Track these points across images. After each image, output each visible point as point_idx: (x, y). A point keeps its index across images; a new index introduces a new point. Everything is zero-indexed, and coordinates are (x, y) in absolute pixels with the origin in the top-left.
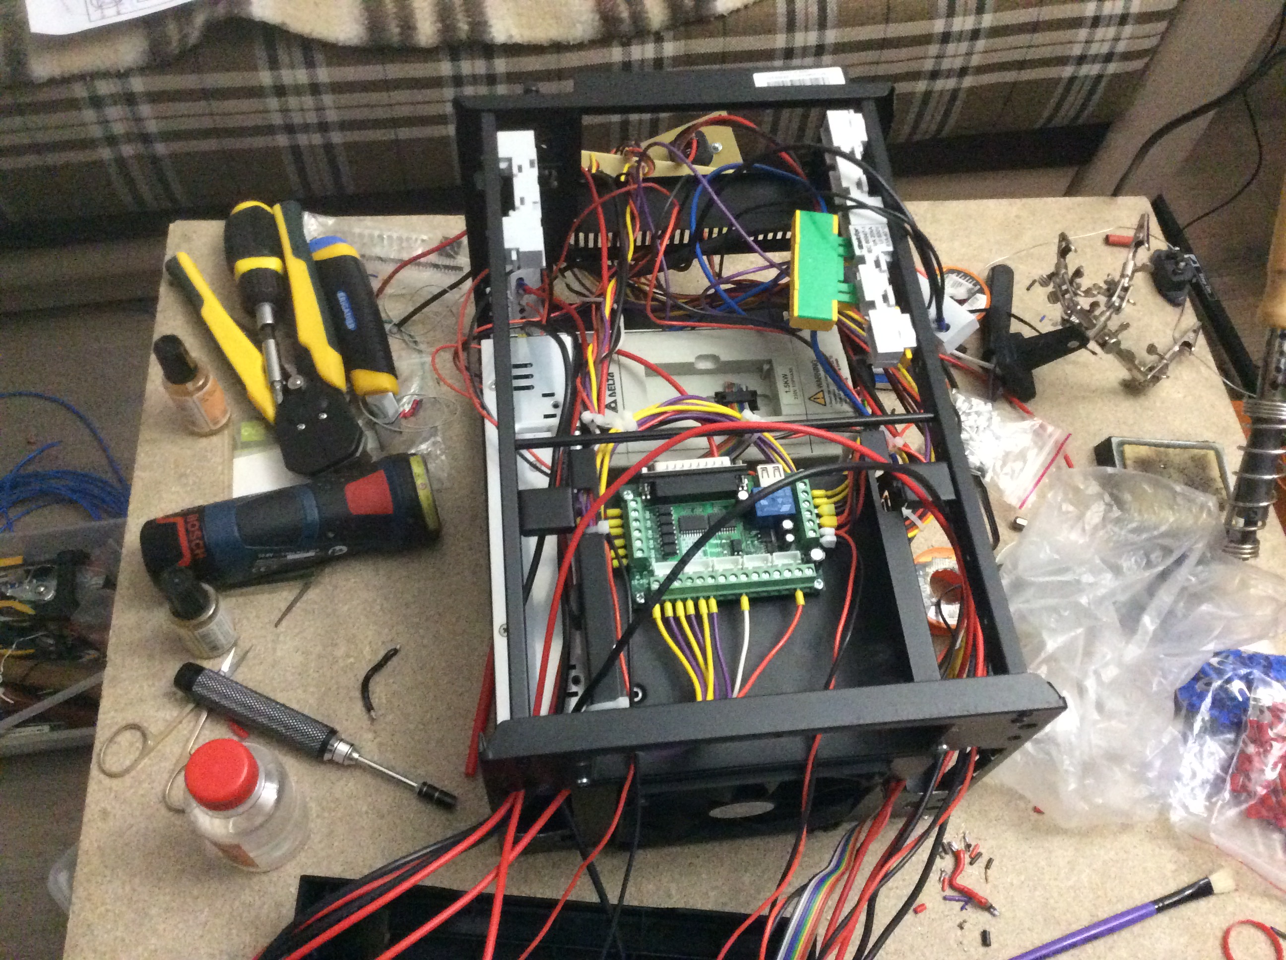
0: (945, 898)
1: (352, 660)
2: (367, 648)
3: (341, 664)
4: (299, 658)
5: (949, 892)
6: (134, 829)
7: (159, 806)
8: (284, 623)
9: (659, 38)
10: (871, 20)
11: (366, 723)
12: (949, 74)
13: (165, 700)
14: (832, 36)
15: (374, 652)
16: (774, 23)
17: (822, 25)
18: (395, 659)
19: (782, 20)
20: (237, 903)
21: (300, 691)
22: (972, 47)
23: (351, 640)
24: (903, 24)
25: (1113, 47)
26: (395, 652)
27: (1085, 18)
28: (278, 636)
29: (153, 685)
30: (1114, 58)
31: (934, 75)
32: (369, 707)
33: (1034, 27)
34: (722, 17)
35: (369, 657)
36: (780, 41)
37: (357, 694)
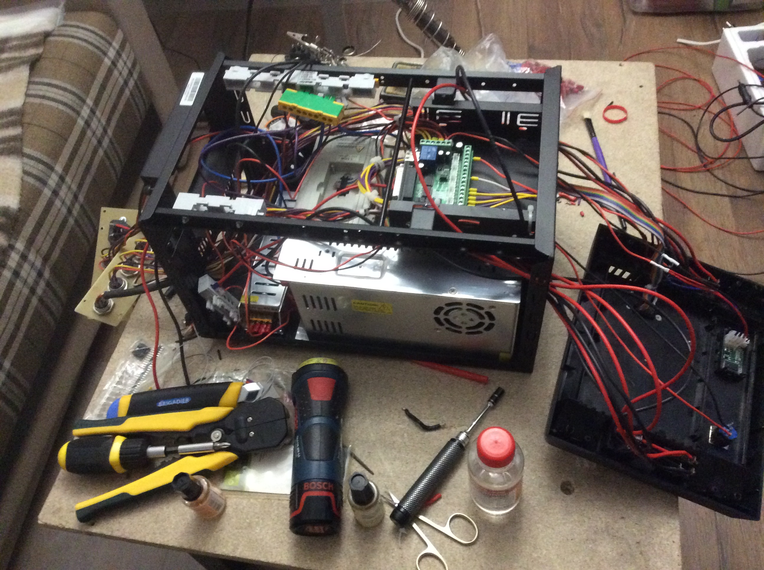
0: (579, 205)
1: (406, 435)
2: (401, 426)
3: (406, 440)
4: (397, 462)
5: (577, 203)
6: (483, 565)
7: (472, 549)
8: (372, 469)
9: (11, 247)
10: (62, 147)
11: (445, 431)
12: (103, 136)
13: (406, 542)
14: (59, 168)
15: (403, 422)
16: (37, 189)
17: (52, 169)
18: (412, 412)
19: (37, 184)
20: (536, 508)
21: (417, 464)
22: (97, 117)
23: (393, 434)
24: (71, 136)
25: (128, 67)
26: (407, 412)
27: (110, 66)
28: (380, 474)
29: (393, 549)
30: (132, 71)
31: (100, 142)
32: (437, 427)
33: (103, 87)
34: (20, 209)
35: (407, 425)
36: (47, 193)
37: (427, 434)
